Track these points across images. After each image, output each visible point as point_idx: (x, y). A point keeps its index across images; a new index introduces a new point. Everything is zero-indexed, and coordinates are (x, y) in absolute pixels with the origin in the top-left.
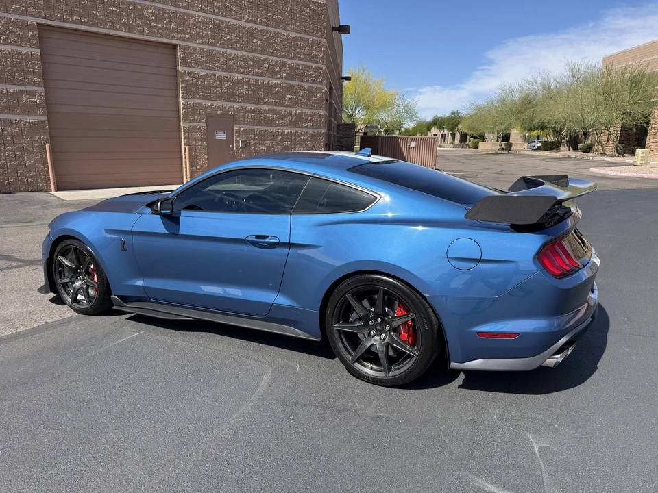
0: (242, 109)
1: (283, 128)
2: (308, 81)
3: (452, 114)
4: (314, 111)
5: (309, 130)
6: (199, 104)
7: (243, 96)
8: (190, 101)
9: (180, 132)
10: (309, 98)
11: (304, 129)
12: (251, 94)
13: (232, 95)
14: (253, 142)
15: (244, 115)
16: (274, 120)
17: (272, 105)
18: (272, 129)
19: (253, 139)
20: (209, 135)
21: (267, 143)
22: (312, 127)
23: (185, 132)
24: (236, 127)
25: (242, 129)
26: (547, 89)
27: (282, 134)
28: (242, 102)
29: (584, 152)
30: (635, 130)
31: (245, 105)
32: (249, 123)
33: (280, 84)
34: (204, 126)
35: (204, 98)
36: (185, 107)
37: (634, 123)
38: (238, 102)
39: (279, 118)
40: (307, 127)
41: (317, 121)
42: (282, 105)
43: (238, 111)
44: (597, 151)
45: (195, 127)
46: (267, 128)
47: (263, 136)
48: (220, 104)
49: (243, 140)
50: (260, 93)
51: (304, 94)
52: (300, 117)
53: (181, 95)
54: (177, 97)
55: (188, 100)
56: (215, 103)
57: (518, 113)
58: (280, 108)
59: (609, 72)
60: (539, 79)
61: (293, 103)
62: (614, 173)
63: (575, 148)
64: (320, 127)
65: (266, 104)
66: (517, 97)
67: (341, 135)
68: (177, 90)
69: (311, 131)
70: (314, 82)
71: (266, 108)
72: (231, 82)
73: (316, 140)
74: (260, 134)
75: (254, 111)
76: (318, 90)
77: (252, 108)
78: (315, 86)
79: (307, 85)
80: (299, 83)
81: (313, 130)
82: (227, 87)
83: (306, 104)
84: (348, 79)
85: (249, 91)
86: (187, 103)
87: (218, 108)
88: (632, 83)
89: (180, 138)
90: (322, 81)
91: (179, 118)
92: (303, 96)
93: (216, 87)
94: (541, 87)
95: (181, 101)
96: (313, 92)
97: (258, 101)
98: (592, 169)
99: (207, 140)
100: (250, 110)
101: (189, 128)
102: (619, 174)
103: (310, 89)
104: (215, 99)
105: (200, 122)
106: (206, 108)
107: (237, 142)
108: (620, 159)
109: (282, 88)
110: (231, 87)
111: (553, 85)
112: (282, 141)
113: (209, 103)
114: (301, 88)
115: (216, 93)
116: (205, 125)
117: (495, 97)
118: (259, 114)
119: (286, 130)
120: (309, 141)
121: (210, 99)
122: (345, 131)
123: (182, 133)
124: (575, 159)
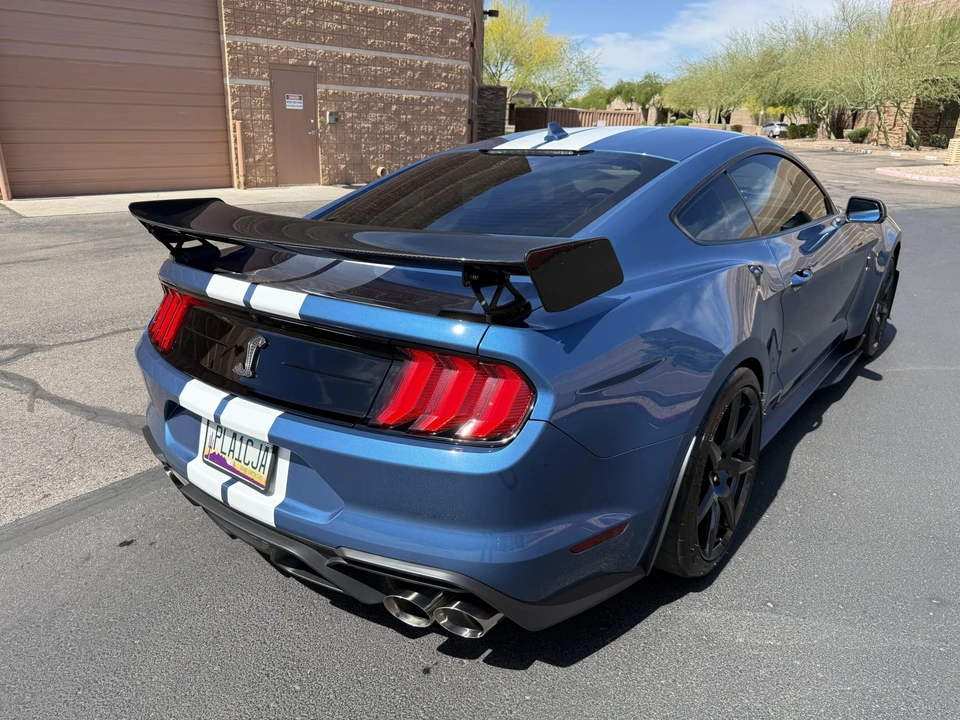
0: (332, 57)
1: (399, 91)
2: (441, 10)
3: (646, 77)
4: (450, 62)
5: (442, 95)
6: (257, 45)
7: (333, 33)
8: (240, 40)
9: (224, 95)
10: (443, 39)
11: (434, 94)
12: (345, 30)
13: (314, 31)
14: (349, 115)
15: (334, 66)
16: (383, 76)
17: (381, 50)
18: (380, 91)
19: (350, 109)
20: (275, 101)
21: (373, 116)
22: (447, 90)
23: (234, 96)
24: (321, 89)
25: (331, 92)
26: (803, 39)
27: (398, 101)
28: (331, 43)
29: (855, 142)
30: (942, 108)
31: (335, 49)
32: (343, 82)
33: (395, 13)
34: (265, 84)
35: (266, 35)
36: (233, 50)
37: (943, 96)
38: (324, 43)
39: (393, 74)
40: (439, 90)
41: (456, 79)
42: (399, 50)
43: (323, 59)
44: (874, 140)
45: (250, 87)
46: (372, 90)
47: (366, 105)
48: (293, 46)
49: (333, 110)
50: (362, 29)
51: (435, 31)
52: (428, 72)
53: (225, 28)
54: (219, 33)
55: (236, 38)
56: (285, 45)
57: (756, 76)
58: (394, 56)
59: (908, 11)
60: (790, 22)
61: (418, 47)
62: (917, 177)
63: (839, 136)
64: (460, 90)
65: (372, 47)
66: (755, 51)
67: (485, 107)
68: (217, 20)
69: (446, 96)
70: (452, 11)
71: (371, 54)
72: (311, 7)
73: (454, 112)
74: (360, 101)
75: (350, 60)
76: (459, 25)
77: (348, 55)
78: (454, 18)
79: (440, 16)
80: (426, 13)
81: (449, 95)
82: (305, 18)
83: (438, 51)
84: (494, 13)
85: (342, 24)
86: (235, 43)
87: (289, 54)
88: (944, 31)
89: (225, 107)
90: (466, 10)
91: (221, 70)
92: (433, 36)
93: (286, 16)
94: (793, 37)
95: (226, 39)
96: (450, 28)
97: (358, 42)
98: (878, 169)
99: (272, 111)
100: (343, 58)
101: (241, 88)
102: (925, 178)
103: (445, 23)
104: (286, 38)
105: (259, 78)
106: (268, 53)
107: (323, 114)
108: (913, 154)
109: (399, 20)
110: (312, 17)
111: (812, 34)
112: (397, 113)
113: (274, 44)
114: (431, 21)
115: (285, 27)
116: (268, 83)
117: (720, 50)
118: (360, 65)
119: (406, 95)
120: (441, 114)
121: (276, 38)
122: (491, 99)
123: (229, 98)
124: (844, 153)
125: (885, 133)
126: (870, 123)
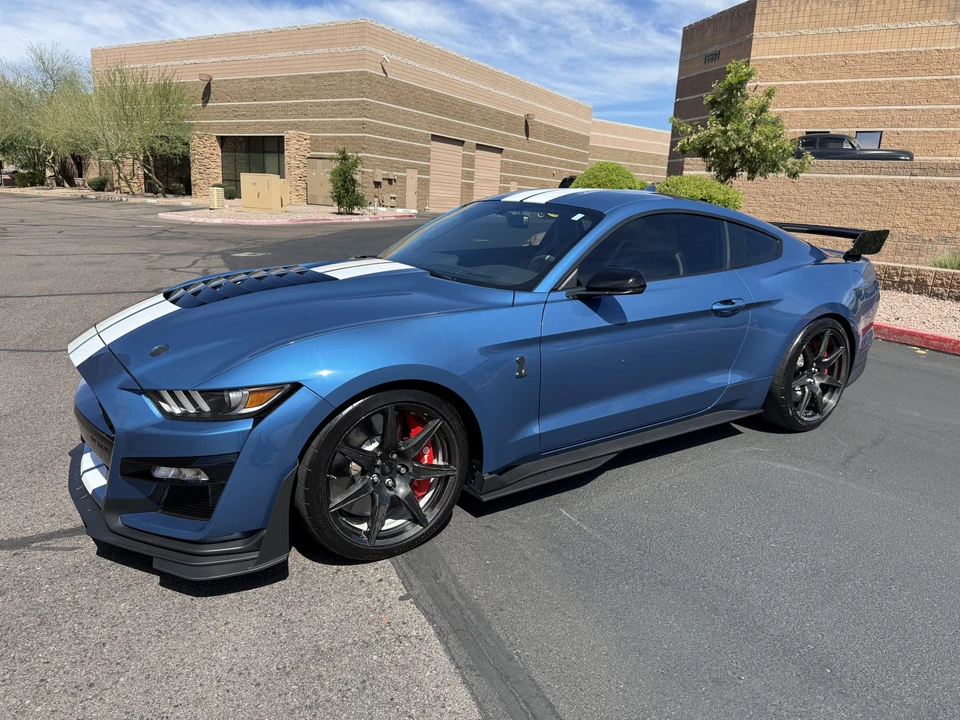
29: (96, 190)
44: (118, 188)
98: (160, 214)
125: (127, 181)
126: (103, 172)
